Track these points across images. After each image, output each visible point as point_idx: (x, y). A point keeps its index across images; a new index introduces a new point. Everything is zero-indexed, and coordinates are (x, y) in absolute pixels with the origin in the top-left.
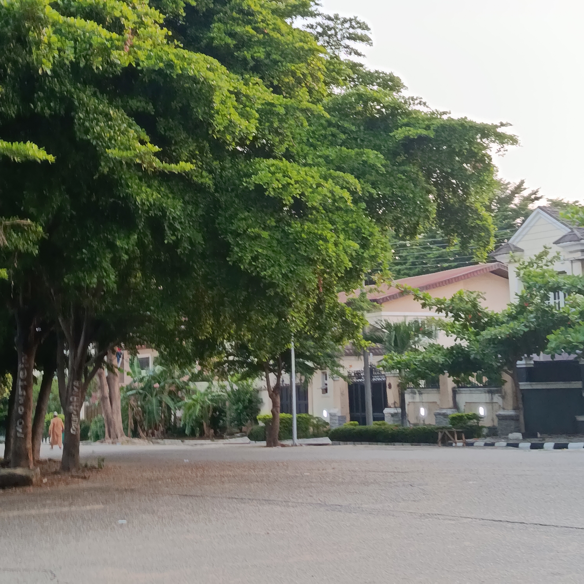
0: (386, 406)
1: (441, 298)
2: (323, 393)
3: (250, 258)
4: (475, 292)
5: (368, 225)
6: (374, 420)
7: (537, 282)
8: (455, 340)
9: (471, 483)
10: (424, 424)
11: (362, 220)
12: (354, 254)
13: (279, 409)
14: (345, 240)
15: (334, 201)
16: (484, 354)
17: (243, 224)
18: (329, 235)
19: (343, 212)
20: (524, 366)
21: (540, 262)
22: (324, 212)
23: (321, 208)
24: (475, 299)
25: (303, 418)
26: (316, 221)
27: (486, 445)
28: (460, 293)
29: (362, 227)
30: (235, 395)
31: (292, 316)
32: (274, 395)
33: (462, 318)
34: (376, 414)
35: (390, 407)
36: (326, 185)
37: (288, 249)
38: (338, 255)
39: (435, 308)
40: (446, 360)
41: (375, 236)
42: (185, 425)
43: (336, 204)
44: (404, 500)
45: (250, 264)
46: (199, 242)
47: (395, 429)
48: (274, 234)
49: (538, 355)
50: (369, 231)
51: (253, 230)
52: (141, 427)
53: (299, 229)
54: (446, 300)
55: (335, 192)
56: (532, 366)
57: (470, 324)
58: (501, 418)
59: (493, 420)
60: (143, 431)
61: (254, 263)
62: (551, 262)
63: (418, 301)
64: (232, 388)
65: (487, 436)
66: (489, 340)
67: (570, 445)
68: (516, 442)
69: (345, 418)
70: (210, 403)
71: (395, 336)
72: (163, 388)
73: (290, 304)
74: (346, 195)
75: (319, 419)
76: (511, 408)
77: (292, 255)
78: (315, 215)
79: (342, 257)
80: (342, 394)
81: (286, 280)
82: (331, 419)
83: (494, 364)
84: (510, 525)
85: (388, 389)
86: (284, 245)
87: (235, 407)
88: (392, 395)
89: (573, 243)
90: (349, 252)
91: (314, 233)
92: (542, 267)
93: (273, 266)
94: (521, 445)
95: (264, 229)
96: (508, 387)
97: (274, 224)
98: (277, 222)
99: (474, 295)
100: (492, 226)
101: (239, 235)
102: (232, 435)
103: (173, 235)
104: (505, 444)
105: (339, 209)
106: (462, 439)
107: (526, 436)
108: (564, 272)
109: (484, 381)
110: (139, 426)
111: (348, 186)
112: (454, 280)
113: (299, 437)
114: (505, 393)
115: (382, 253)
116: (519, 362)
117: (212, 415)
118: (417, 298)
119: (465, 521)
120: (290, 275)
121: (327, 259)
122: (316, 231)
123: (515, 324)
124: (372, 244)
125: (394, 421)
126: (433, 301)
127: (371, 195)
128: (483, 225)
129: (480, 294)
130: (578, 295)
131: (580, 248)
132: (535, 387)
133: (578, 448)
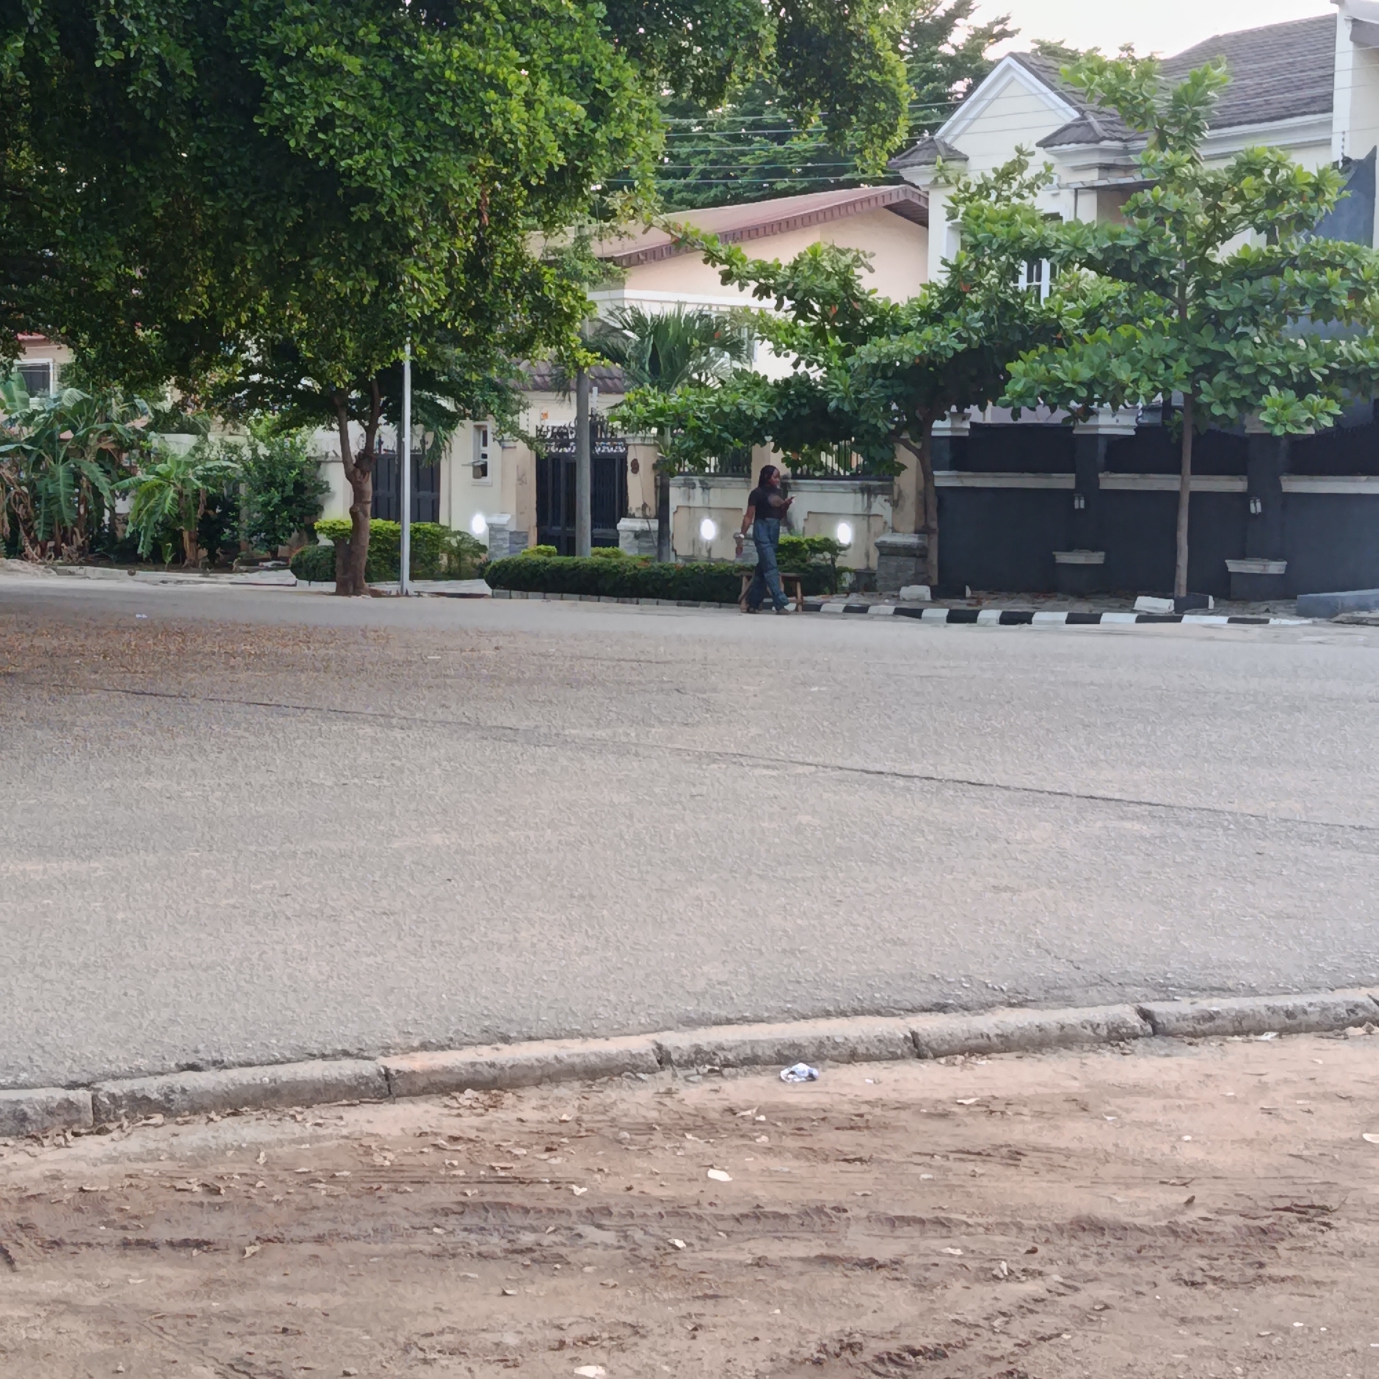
0: (624, 513)
1: (769, 260)
2: (476, 477)
3: (312, 121)
4: (849, 250)
5: (609, 60)
6: (594, 545)
7: (994, 236)
8: (796, 365)
9: (815, 689)
10: (709, 559)
11: (596, 46)
12: (571, 131)
13: (369, 507)
14: (551, 93)
16: (860, 402)
17: (297, 34)
18: (512, 79)
19: (549, 22)
20: (948, 433)
21: (1005, 187)
22: (501, 17)
23: (495, 8)
24: (848, 267)
25: (426, 533)
26: (481, 41)
27: (848, 609)
28: (815, 254)
29: (595, 64)
30: (261, 470)
31: (413, 278)
32: (359, 473)
33: (814, 313)
34: (597, 531)
35: (633, 516)
37: (409, 106)
38: (533, 131)
39: (753, 285)
40: (770, 412)
41: (625, 89)
42: (136, 535)
44: (660, 722)
45: (312, 136)
46: (183, 73)
47: (642, 566)
48: (375, 64)
49: (983, 408)
50: (610, 75)
51: (321, 50)
52: (28, 534)
53: (438, 57)
54: (780, 266)
56: (966, 434)
57: (834, 327)
58: (887, 551)
59: (868, 556)
60: (34, 542)
61: (321, 136)
62: (1030, 187)
63: (713, 265)
64: (254, 451)
65: (852, 589)
66: (875, 367)
67: (1038, 616)
68: (916, 605)
69: (526, 537)
70: (199, 483)
71: (654, 347)
72: (83, 442)
73: (407, 247)
75: (464, 537)
76: (912, 528)
77: (419, 123)
78: (478, 25)
79: (542, 136)
80: (521, 480)
81: (401, 186)
82: (492, 538)
83: (880, 424)
84: (901, 782)
85: (630, 474)
86: (398, 95)
87: (260, 499)
88: (639, 489)
89: (1083, 146)
90: (561, 125)
91: (476, 71)
92: (1008, 199)
93: (370, 146)
94: (925, 613)
95: (350, 50)
96: (908, 481)
97: (374, 38)
98: (383, 34)
99: (848, 259)
100: (906, 87)
101: (285, 60)
102: (252, 564)
103: (116, 47)
104: (891, 609)
106: (795, 595)
107: (939, 595)
108: (1056, 217)
109: (854, 465)
110: (22, 533)
112: (799, 222)
113: (413, 577)
114: (900, 493)
115: (639, 135)
116: (937, 424)
117: (205, 515)
118: (711, 258)
119: (800, 770)
120: (412, 172)
121: (506, 138)
122: (481, 65)
123: (935, 334)
124: (617, 110)
125: (640, 549)
126: (751, 268)
128: (884, 82)
129: (861, 256)
130: (1085, 270)
131: (1097, 159)
132: (969, 483)
133: (1055, 622)
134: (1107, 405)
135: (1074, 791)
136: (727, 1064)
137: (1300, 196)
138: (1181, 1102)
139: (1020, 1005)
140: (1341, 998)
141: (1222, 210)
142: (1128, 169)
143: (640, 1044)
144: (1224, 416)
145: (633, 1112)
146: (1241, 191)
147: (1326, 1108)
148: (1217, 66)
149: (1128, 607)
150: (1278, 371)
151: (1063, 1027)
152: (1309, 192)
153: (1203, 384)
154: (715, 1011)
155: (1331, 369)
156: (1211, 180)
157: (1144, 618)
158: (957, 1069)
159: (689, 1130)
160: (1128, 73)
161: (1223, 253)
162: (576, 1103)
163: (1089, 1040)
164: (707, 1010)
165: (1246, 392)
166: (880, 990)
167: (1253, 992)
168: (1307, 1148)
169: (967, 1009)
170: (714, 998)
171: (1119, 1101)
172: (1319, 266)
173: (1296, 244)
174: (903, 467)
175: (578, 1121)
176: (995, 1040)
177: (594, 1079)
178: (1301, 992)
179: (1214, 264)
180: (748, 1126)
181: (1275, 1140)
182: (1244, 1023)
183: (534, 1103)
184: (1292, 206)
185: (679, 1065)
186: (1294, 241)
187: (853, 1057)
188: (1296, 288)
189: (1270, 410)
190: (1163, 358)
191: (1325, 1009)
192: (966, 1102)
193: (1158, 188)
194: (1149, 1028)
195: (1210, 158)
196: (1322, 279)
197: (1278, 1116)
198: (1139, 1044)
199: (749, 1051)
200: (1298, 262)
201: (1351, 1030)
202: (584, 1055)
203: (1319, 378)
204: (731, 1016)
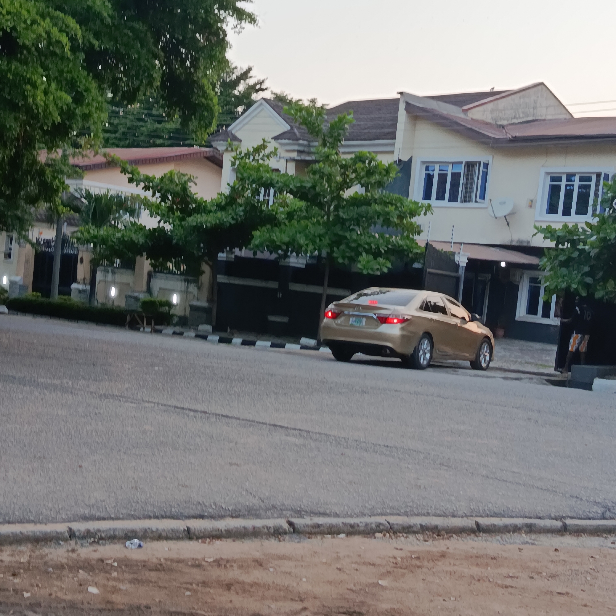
0: (75, 280)
1: (151, 175)
2: (5, 257)
4: (187, 175)
5: (85, 78)
6: (59, 294)
7: (251, 175)
8: (159, 222)
9: (156, 368)
10: (113, 305)
11: (79, 71)
12: (65, 108)
14: (56, 90)
15: (50, 44)
16: (187, 241)
18: (39, 81)
19: (58, 59)
20: (225, 259)
21: (257, 155)
22: (36, 54)
23: (33, 49)
24: (186, 182)
26: (26, 63)
27: (174, 333)
28: (171, 175)
29: (78, 79)
33: (169, 200)
34: (62, 288)
35: (79, 283)
36: (42, 23)
38: (46, 106)
39: (142, 185)
40: (146, 242)
41: (91, 92)
43: (51, 48)
44: (84, 378)
47: (81, 306)
49: (241, 249)
50: (85, 85)
53: (6, 68)
54: (155, 178)
55: (52, 33)
56: (233, 260)
57: (177, 207)
58: (194, 308)
59: (185, 309)
62: (268, 156)
63: (125, 174)
65: (177, 324)
66: (195, 227)
67: (258, 343)
68: (205, 334)
69: (27, 288)
71: (95, 207)
74: (65, 39)
76: (205, 299)
78: (25, 56)
79: (51, 108)
80: (27, 262)
82: (10, 287)
83: (195, 252)
85: (79, 264)
88: (82, 271)
89: (291, 141)
90: (60, 105)
91: (22, 76)
92: (258, 160)
94: (210, 338)
96: (206, 278)
99: (186, 178)
100: (217, 107)
104: (193, 334)
105: (54, 54)
107: (215, 330)
108: (278, 170)
109: (182, 269)
111: (67, 30)
112: (165, 159)
114: (202, 283)
115: (96, 112)
116: (220, 255)
118: (124, 171)
119: (147, 405)
121: (34, 107)
122: (25, 74)
123: (222, 216)
124: (87, 101)
125: (80, 297)
126: (142, 177)
127: (92, 46)
129: (192, 178)
130: (289, 194)
131: (296, 148)
132: (232, 282)
133: (265, 346)
134: (294, 254)
135: (268, 422)
136: (101, 538)
137: (380, 173)
138: (303, 563)
139: (237, 517)
140: (374, 520)
141: (348, 176)
142: (309, 153)
143: (62, 528)
144: (343, 263)
145: (55, 559)
146: (356, 169)
147: (364, 569)
148: (349, 114)
149: (297, 342)
150: (366, 247)
151: (254, 528)
152: (384, 172)
153: (335, 249)
154: (98, 514)
155: (388, 248)
156: (344, 163)
157: (303, 347)
158: (206, 545)
159: (81, 568)
160: (312, 113)
161: (347, 194)
162: (29, 554)
163: (266, 534)
164: (94, 513)
165: (353, 254)
166: (174, 507)
167: (337, 515)
168: (354, 585)
169: (212, 517)
170: (98, 508)
171: (276, 562)
172: (386, 204)
173: (377, 193)
174: (203, 272)
175: (29, 563)
176: (224, 532)
177: (38, 543)
178: (357, 516)
179: (343, 199)
180: (109, 568)
181: (341, 581)
182: (332, 530)
183: (8, 553)
184: (377, 177)
185: (79, 538)
186: (376, 192)
187: (159, 537)
188: (376, 212)
189: (362, 263)
190: (320, 236)
191: (367, 525)
192: (209, 560)
193: (321, 164)
194: (292, 530)
195: (344, 153)
196: (387, 209)
197: (343, 572)
198: (287, 537)
199: (112, 533)
200: (377, 201)
201: (378, 535)
202: (34, 532)
203: (383, 251)
204: (106, 516)
